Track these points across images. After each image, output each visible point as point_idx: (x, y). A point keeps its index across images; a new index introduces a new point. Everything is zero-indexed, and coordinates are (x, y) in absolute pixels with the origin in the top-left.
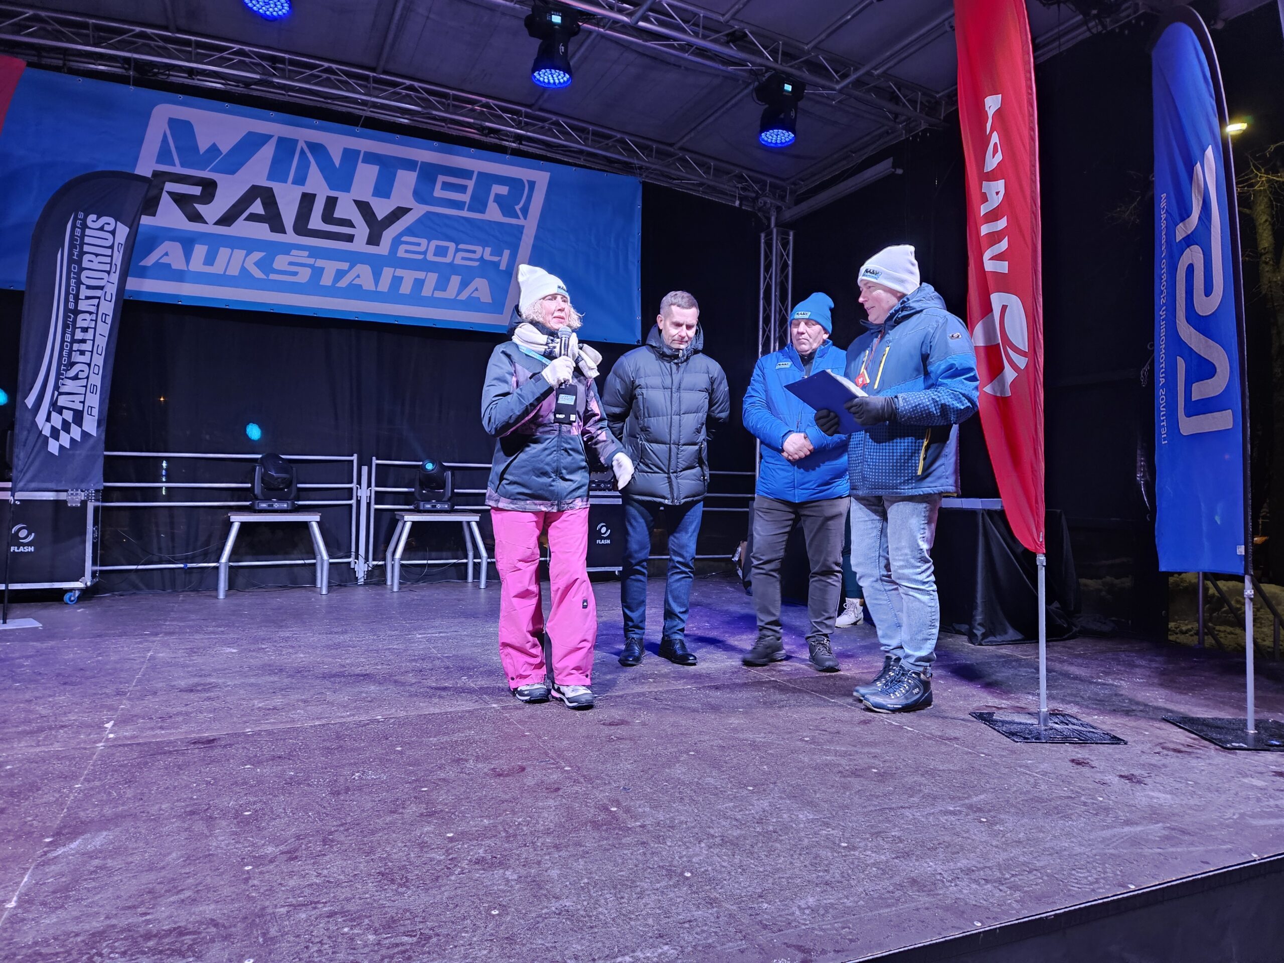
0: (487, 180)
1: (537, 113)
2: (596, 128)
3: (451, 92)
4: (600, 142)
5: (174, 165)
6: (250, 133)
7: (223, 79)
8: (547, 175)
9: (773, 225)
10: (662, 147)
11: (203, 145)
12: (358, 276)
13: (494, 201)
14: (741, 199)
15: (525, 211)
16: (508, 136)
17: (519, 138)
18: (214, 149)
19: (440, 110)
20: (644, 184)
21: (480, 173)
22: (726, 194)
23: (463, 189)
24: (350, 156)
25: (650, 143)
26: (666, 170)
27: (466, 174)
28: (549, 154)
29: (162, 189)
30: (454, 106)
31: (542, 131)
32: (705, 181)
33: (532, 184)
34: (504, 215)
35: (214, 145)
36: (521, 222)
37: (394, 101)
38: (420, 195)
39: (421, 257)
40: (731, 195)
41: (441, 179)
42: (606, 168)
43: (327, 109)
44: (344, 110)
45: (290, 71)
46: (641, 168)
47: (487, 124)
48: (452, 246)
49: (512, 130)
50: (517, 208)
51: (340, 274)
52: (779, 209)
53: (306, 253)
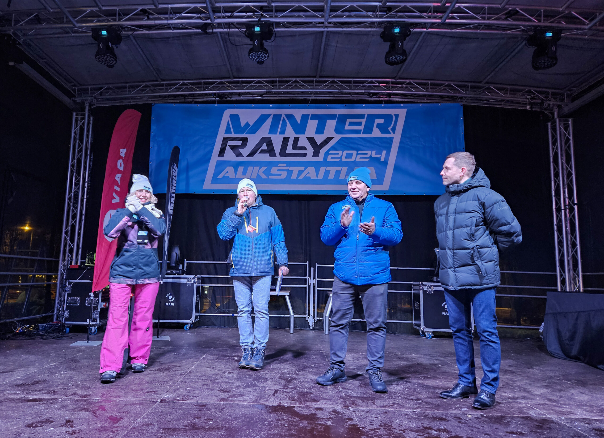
0: (371, 118)
1: (398, 80)
2: (432, 82)
3: (353, 79)
4: (435, 88)
5: (232, 134)
6: (262, 115)
7: (252, 95)
8: (405, 110)
9: (556, 116)
10: (473, 84)
11: (243, 124)
12: (309, 173)
13: (376, 127)
14: (531, 105)
15: (394, 130)
16: (383, 95)
17: (389, 95)
18: (247, 124)
19: (348, 89)
20: (464, 106)
21: (368, 115)
22: (520, 103)
23: (360, 124)
24: (305, 118)
25: (466, 83)
26: (479, 96)
27: (361, 116)
28: (406, 100)
29: (227, 144)
30: (354, 86)
31: (402, 89)
32: (506, 98)
33: (397, 116)
34: (382, 133)
35: (247, 123)
36: (392, 135)
37: (326, 89)
38: (338, 131)
39: (339, 160)
40: (523, 104)
41: (348, 121)
42: (440, 101)
43: (295, 99)
44: (302, 98)
45: (279, 85)
46: (461, 98)
47: (372, 91)
48: (355, 152)
49: (384, 91)
50: (389, 129)
51: (300, 173)
52: (559, 107)
53: (285, 165)
